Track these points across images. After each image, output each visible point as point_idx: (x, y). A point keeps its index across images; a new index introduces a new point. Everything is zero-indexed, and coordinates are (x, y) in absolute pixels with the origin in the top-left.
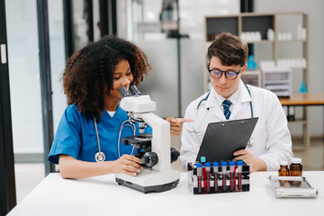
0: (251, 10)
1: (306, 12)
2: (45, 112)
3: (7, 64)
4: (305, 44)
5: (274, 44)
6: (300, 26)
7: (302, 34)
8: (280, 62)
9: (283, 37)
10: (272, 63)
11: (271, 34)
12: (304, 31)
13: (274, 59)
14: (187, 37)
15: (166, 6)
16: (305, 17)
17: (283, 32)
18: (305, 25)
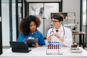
0: (61, 11)
1: (75, 12)
2: (11, 35)
3: (1, 22)
4: (75, 20)
5: (67, 20)
6: (73, 16)
7: (74, 18)
8: (68, 24)
9: (69, 18)
10: (67, 24)
11: (66, 17)
12: (74, 17)
13: (67, 23)
14: (46, 19)
15: (41, 12)
16: (75, 13)
17: (69, 17)
18: (75, 15)
